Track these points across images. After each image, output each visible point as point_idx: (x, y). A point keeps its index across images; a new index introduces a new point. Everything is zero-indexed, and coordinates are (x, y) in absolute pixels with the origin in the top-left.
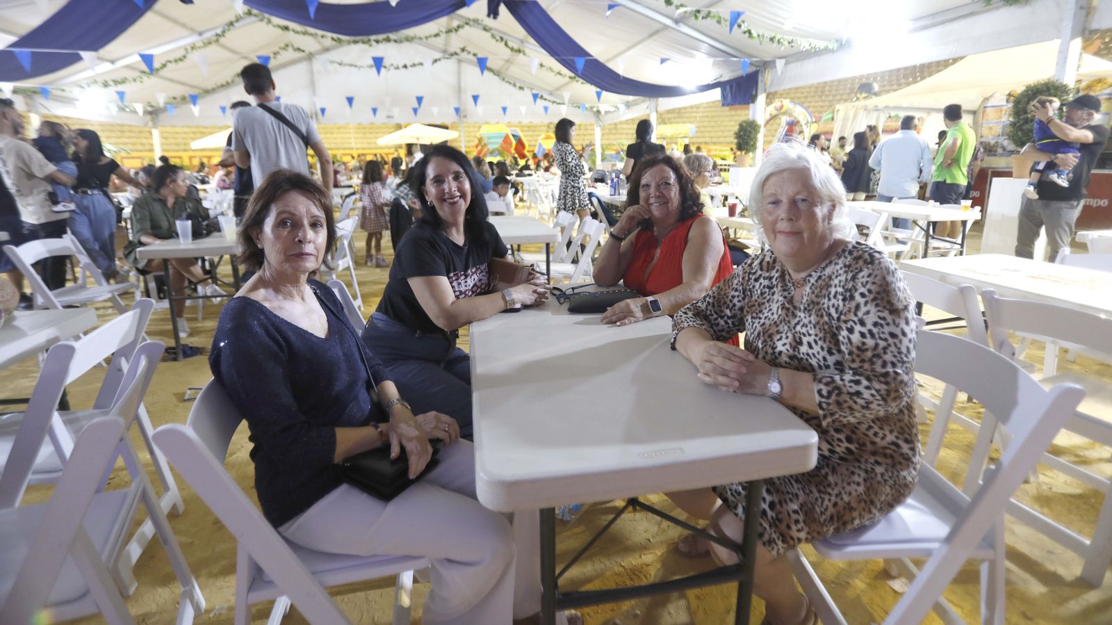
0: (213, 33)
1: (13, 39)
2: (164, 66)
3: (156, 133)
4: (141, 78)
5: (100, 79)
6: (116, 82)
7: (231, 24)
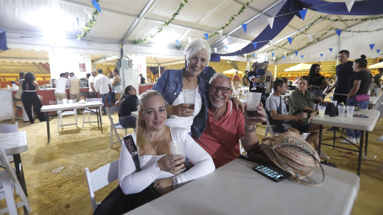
0: (305, 28)
1: (251, 42)
2: (286, 43)
3: (276, 66)
4: (278, 48)
5: (266, 51)
6: (271, 51)
7: (312, 23)
